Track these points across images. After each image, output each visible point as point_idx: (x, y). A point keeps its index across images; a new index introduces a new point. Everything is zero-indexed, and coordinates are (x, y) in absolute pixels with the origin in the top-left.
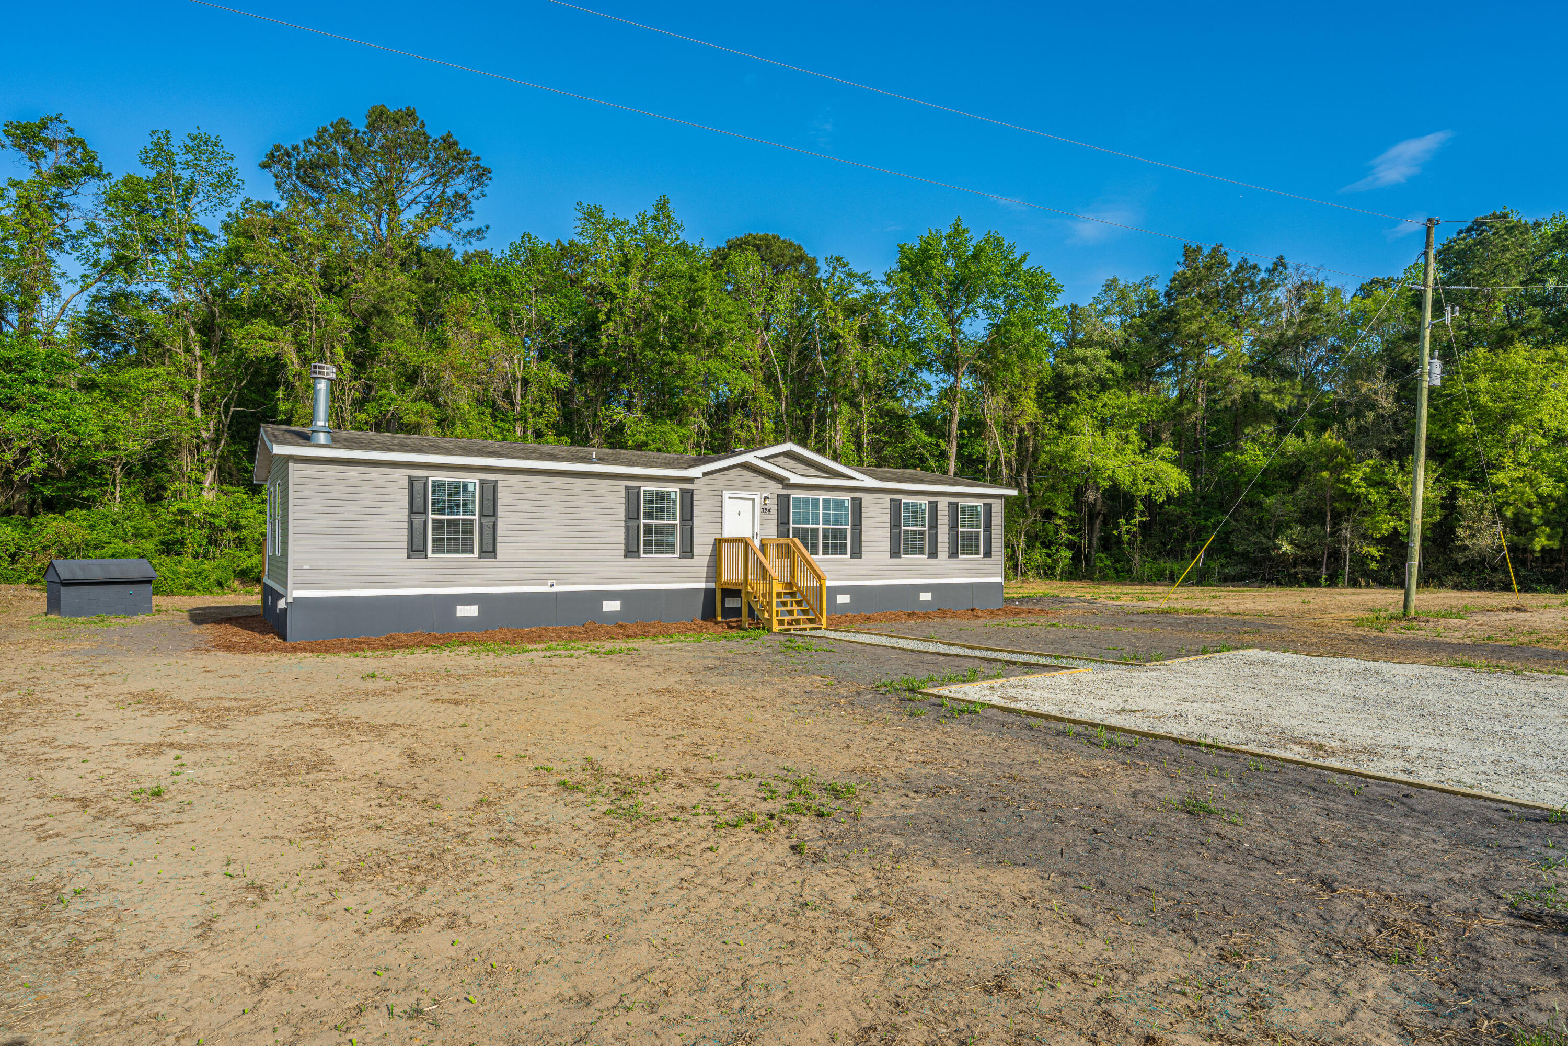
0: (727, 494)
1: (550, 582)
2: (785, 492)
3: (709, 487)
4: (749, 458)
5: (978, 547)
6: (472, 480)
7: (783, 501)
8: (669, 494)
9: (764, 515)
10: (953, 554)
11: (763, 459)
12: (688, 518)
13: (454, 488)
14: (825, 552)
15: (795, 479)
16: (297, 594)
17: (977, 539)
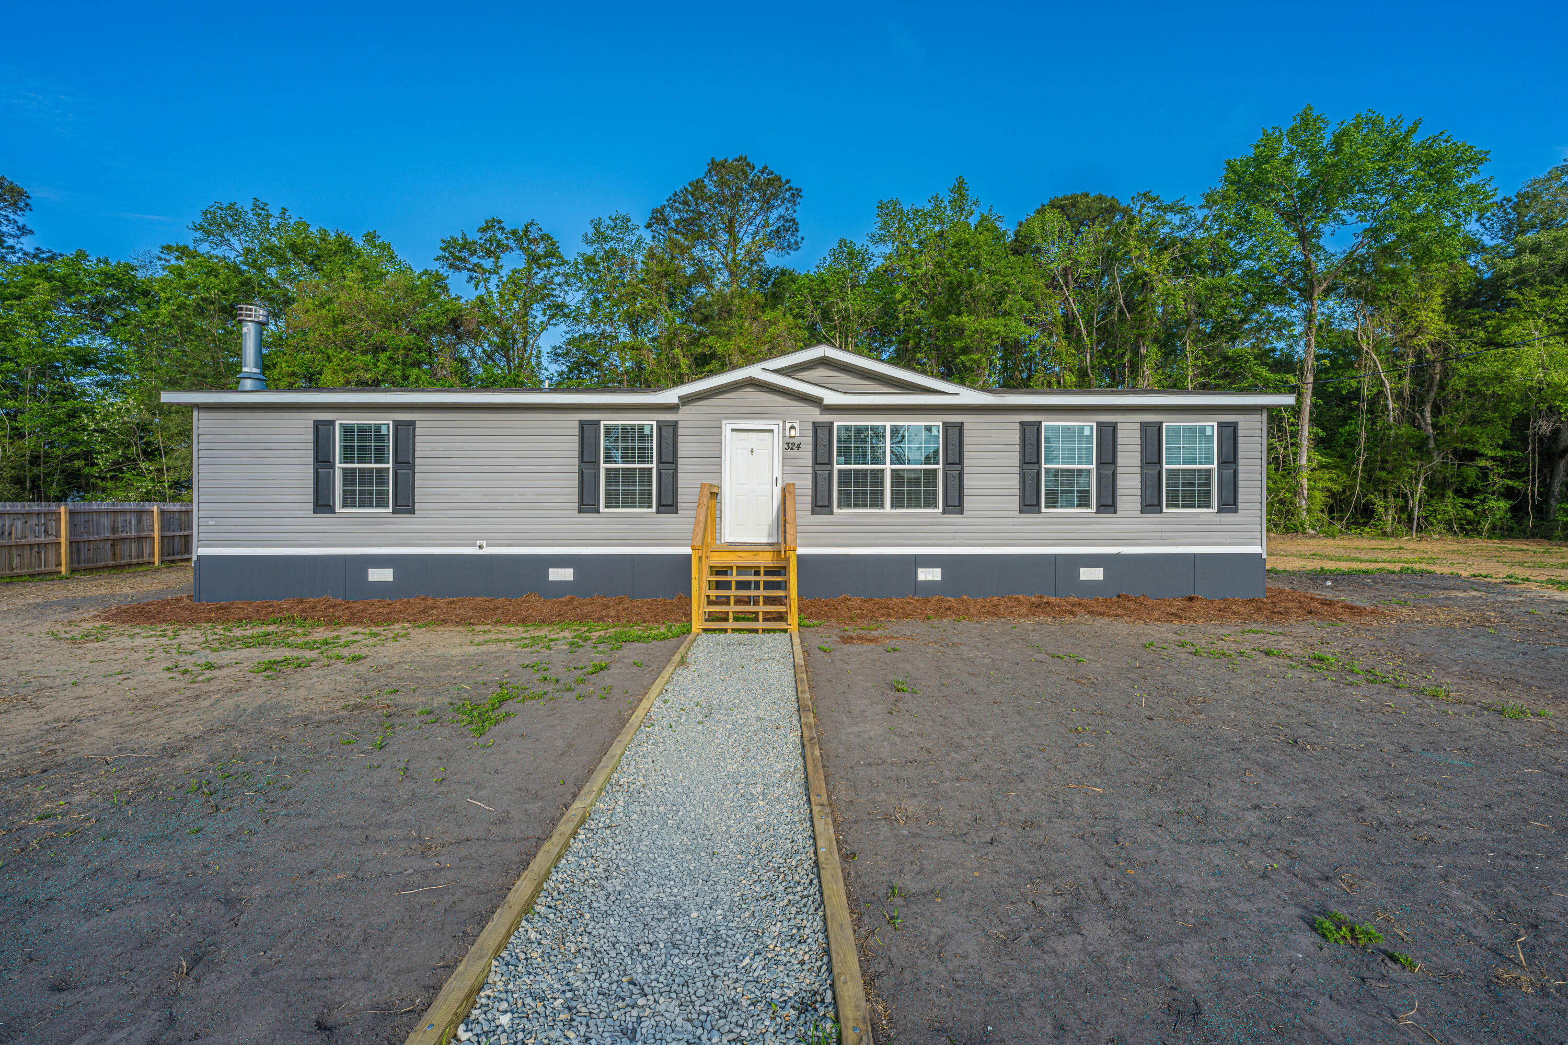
0: (727, 426)
1: (479, 543)
2: (826, 418)
3: (702, 417)
4: (755, 371)
5: (1208, 495)
6: (386, 421)
7: (821, 431)
8: (641, 428)
9: (790, 453)
10: (1151, 504)
11: (777, 371)
12: (669, 460)
13: (363, 432)
14: (897, 502)
15: (831, 398)
16: (202, 551)
17: (1207, 482)
